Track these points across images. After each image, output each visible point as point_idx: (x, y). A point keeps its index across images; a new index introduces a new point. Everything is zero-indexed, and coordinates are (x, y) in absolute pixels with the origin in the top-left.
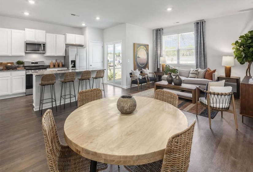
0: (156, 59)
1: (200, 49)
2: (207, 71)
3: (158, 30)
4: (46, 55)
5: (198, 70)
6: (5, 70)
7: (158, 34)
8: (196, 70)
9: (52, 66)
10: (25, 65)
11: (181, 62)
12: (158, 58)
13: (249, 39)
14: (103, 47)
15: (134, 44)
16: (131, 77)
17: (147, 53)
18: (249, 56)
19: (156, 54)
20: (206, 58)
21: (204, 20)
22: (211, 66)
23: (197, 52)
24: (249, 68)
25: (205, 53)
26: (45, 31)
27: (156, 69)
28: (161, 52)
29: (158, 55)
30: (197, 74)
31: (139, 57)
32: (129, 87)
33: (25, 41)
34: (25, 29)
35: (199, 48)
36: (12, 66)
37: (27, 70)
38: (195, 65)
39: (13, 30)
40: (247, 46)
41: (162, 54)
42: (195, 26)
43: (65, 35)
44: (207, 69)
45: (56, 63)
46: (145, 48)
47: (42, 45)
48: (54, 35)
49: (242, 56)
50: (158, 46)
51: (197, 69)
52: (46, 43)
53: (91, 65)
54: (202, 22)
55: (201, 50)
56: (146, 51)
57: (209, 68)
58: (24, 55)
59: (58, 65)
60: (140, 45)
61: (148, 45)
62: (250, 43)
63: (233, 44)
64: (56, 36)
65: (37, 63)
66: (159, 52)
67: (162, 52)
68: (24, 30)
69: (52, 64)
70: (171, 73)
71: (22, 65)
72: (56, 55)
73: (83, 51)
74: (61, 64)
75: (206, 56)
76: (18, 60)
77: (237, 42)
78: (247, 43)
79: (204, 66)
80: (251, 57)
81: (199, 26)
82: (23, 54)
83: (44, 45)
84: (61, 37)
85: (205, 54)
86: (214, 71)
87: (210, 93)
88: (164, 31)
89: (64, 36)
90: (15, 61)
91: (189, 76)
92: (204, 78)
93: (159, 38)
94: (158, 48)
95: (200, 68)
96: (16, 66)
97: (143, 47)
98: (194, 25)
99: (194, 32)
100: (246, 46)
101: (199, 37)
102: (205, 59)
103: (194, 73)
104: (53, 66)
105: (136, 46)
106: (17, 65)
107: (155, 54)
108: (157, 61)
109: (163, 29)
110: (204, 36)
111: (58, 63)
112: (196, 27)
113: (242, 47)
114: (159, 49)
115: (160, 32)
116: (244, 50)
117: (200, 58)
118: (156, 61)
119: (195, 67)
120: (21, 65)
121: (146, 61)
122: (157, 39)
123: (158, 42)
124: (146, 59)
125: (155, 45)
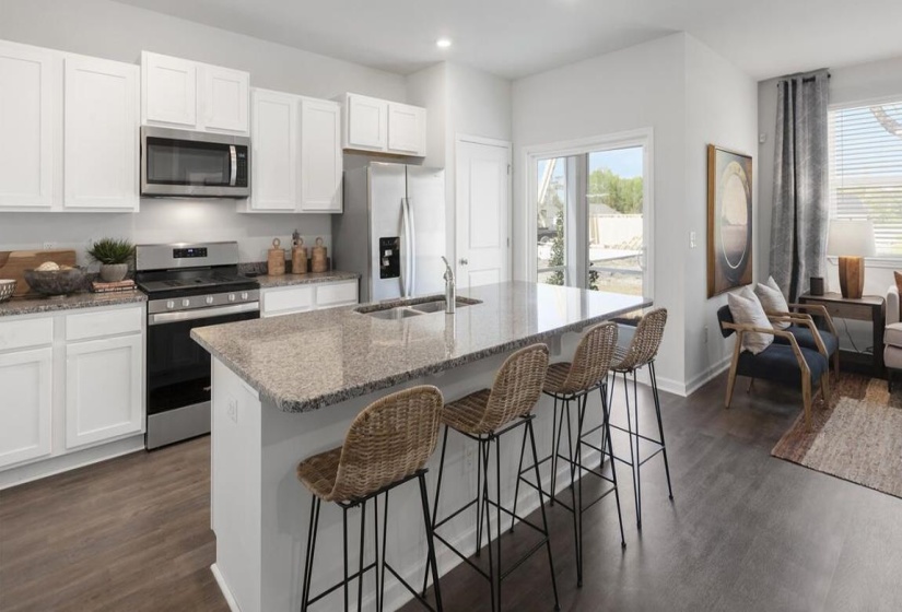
3: (800, 81)
4: (248, 211)
6: (28, 297)
9: (276, 268)
10: (138, 268)
14: (512, 169)
15: (710, 151)
17: (747, 196)
26: (244, 76)
28: (815, 190)
29: (803, 209)
33: (144, 123)
34: (145, 55)
36: (67, 273)
37: (153, 296)
39: (74, 60)
43: (339, 99)
45: (300, 252)
46: (742, 173)
47: (233, 151)
48: (293, 99)
52: (249, 139)
53: (463, 262)
58: (137, 209)
59: (305, 260)
64: (300, 104)
65: (200, 252)
66: (805, 193)
68: (138, 62)
69: (280, 259)
71: (123, 267)
72: (298, 209)
73: (430, 191)
74: (319, 257)
76: (98, 239)
82: (132, 202)
83: (243, 150)
84: (319, 114)
89: (335, 107)
90: (82, 242)
93: (803, 122)
96: (89, 271)
104: (281, 269)
106: (95, 267)
111: (306, 250)
114: (804, 180)
120: (117, 266)
121: (746, 240)
122: (791, 126)
123: (800, 144)
124: (746, 229)
125: (780, 160)
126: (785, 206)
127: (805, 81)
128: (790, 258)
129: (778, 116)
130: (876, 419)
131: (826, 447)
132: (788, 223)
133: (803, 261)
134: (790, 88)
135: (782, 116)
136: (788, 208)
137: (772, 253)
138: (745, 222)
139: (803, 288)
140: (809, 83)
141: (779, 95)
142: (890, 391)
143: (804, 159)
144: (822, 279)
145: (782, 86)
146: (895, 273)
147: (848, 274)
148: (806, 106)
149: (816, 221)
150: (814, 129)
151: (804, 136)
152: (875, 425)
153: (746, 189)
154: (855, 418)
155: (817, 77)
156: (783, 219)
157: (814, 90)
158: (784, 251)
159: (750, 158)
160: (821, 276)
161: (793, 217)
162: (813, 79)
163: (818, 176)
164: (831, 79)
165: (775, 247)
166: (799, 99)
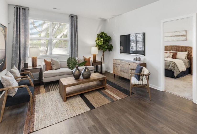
3: (21, 9)
17: (5, 40)
24: (103, 54)
28: (25, 40)
46: (3, 31)
54: (76, 17)
66: (22, 40)
81: (74, 19)
93: (22, 20)
110: (77, 29)
112: (71, 20)
114: (22, 36)
121: (4, 54)
122: (19, 20)
123: (21, 26)
124: (4, 51)
125: (15, 30)
126: (17, 43)
127: (23, 9)
128: (18, 58)
129: (14, 17)
130: (45, 98)
131: (38, 117)
132: (17, 48)
133: (22, 59)
134: (18, 9)
135: (16, 17)
136: (17, 44)
137: (12, 58)
138: (4, 48)
139: (22, 66)
140: (24, 10)
141: (15, 11)
142: (44, 88)
143: (22, 30)
144: (27, 63)
145: (16, 8)
146: (44, 60)
147: (34, 61)
148: (23, 16)
149: (25, 48)
150: (25, 23)
151: (22, 24)
152: (46, 100)
153: (4, 37)
154: (41, 100)
155: (26, 9)
156: (16, 47)
157: (25, 12)
158: (16, 57)
159: (6, 27)
160: (27, 62)
161: (19, 47)
162: (25, 9)
163: (26, 36)
164: (29, 11)
165: (13, 56)
166: (21, 13)
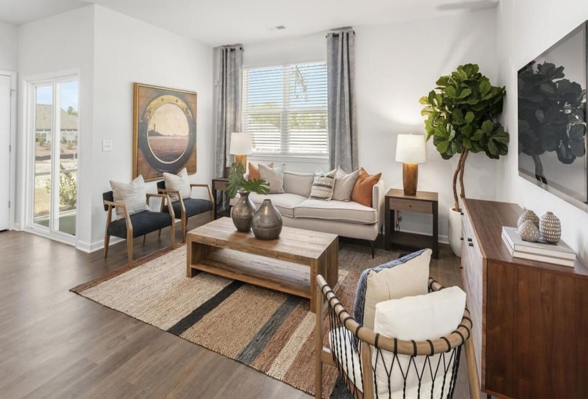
0: (221, 139)
1: (340, 111)
2: (358, 177)
3: (229, 50)
5: (334, 174)
7: (228, 60)
8: (329, 173)
11: (292, 149)
12: (228, 135)
13: (463, 85)
14: (16, 92)
15: (136, 87)
16: (106, 208)
17: (188, 118)
18: (465, 136)
19: (222, 125)
20: (356, 140)
21: (350, 28)
22: (369, 162)
23: (333, 120)
24: (461, 167)
25: (353, 123)
27: (222, 170)
28: (235, 116)
29: (228, 126)
30: (331, 187)
31: (153, 133)
32: (100, 245)
35: (338, 108)
38: (328, 157)
40: (460, 106)
41: (238, 124)
42: (328, 44)
44: (358, 173)
46: (180, 102)
49: (448, 134)
50: (228, 99)
51: (333, 171)
54: (348, 34)
55: (343, 116)
56: (186, 113)
57: (362, 169)
60: (160, 92)
61: (194, 95)
62: (466, 99)
63: (422, 100)
66: (230, 117)
67: (238, 117)
70: (247, 194)
75: (356, 133)
77: (432, 94)
78: (460, 97)
79: (350, 160)
80: (469, 139)
81: (340, 43)
85: (353, 127)
86: (377, 178)
87: (376, 345)
88: (247, 53)
91: (310, 192)
92: (351, 199)
93: (231, 74)
94: (228, 104)
95: (341, 168)
97: (173, 98)
98: (325, 40)
99: (325, 62)
100: (455, 107)
101: (339, 76)
102: (353, 142)
103: (324, 183)
105: (142, 92)
107: (220, 123)
108: (223, 143)
109: (244, 48)
110: (351, 74)
112: (331, 47)
113: (447, 108)
114: (230, 110)
115: (233, 57)
116: (450, 118)
117: (341, 138)
118: (221, 146)
119: (328, 166)
121: (186, 145)
122: (225, 76)
124: (187, 138)
127: (232, 50)
134: (225, 54)
138: (185, 134)
145: (221, 52)
146: (250, 164)
155: (236, 49)
157: (235, 56)
161: (225, 131)
163: (236, 108)
